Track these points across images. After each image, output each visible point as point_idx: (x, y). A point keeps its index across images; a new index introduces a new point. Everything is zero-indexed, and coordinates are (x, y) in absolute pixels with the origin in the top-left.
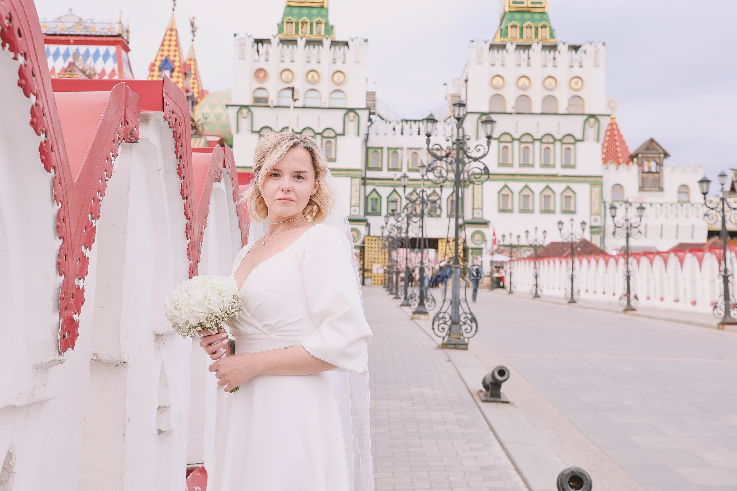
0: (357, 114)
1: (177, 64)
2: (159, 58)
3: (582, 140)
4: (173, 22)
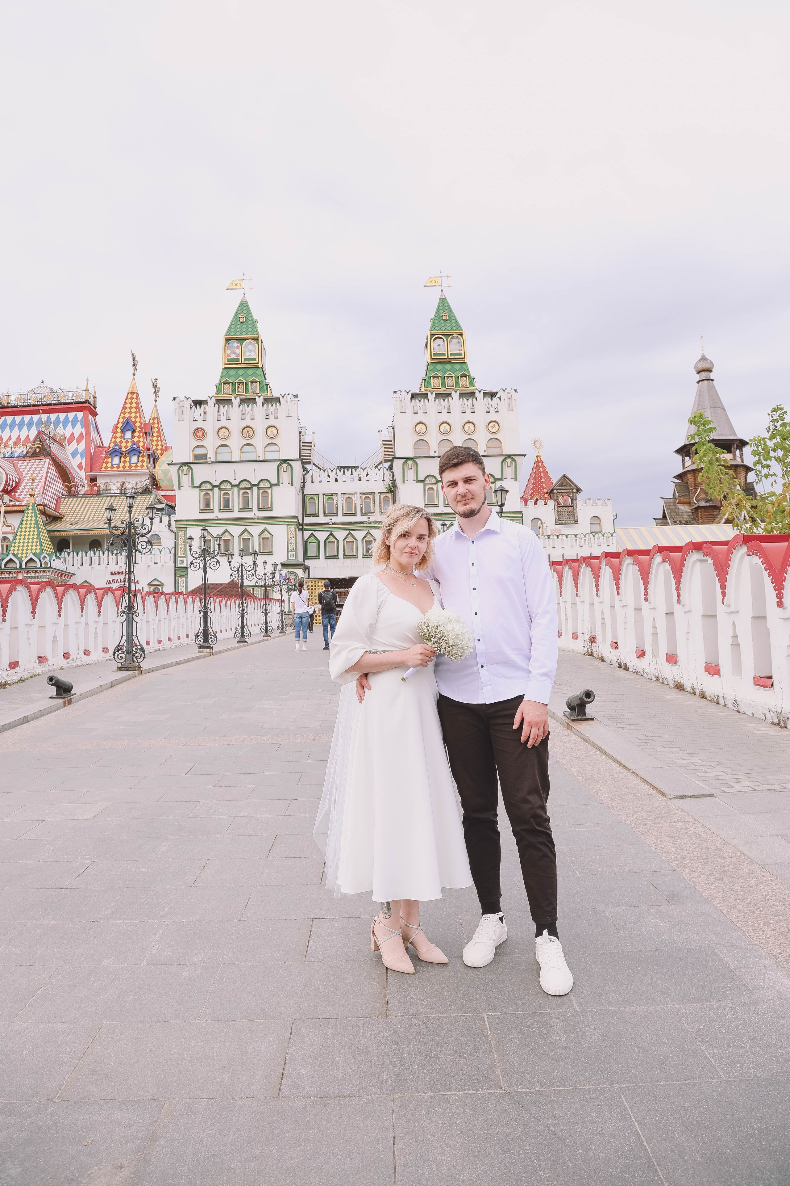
0: (290, 465)
1: (138, 424)
2: (121, 420)
3: (501, 480)
4: (134, 386)
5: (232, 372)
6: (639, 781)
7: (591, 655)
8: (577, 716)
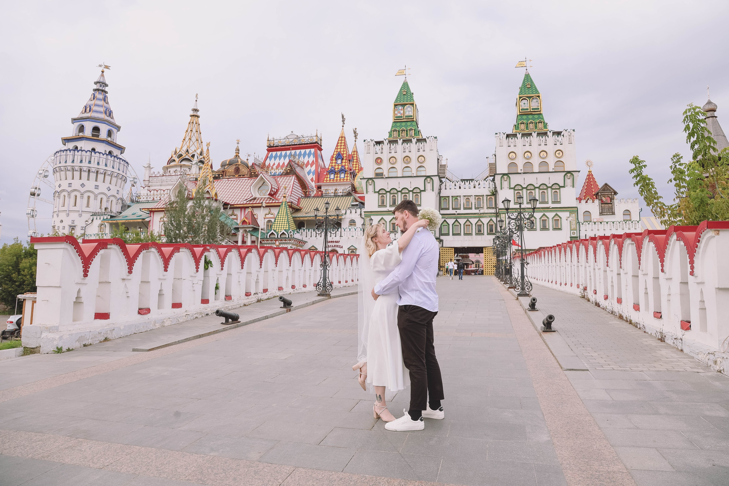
0: (432, 179)
1: (345, 155)
2: (335, 153)
3: (564, 187)
4: (343, 133)
5: (398, 124)
6: (556, 361)
7: (583, 297)
8: (546, 329)
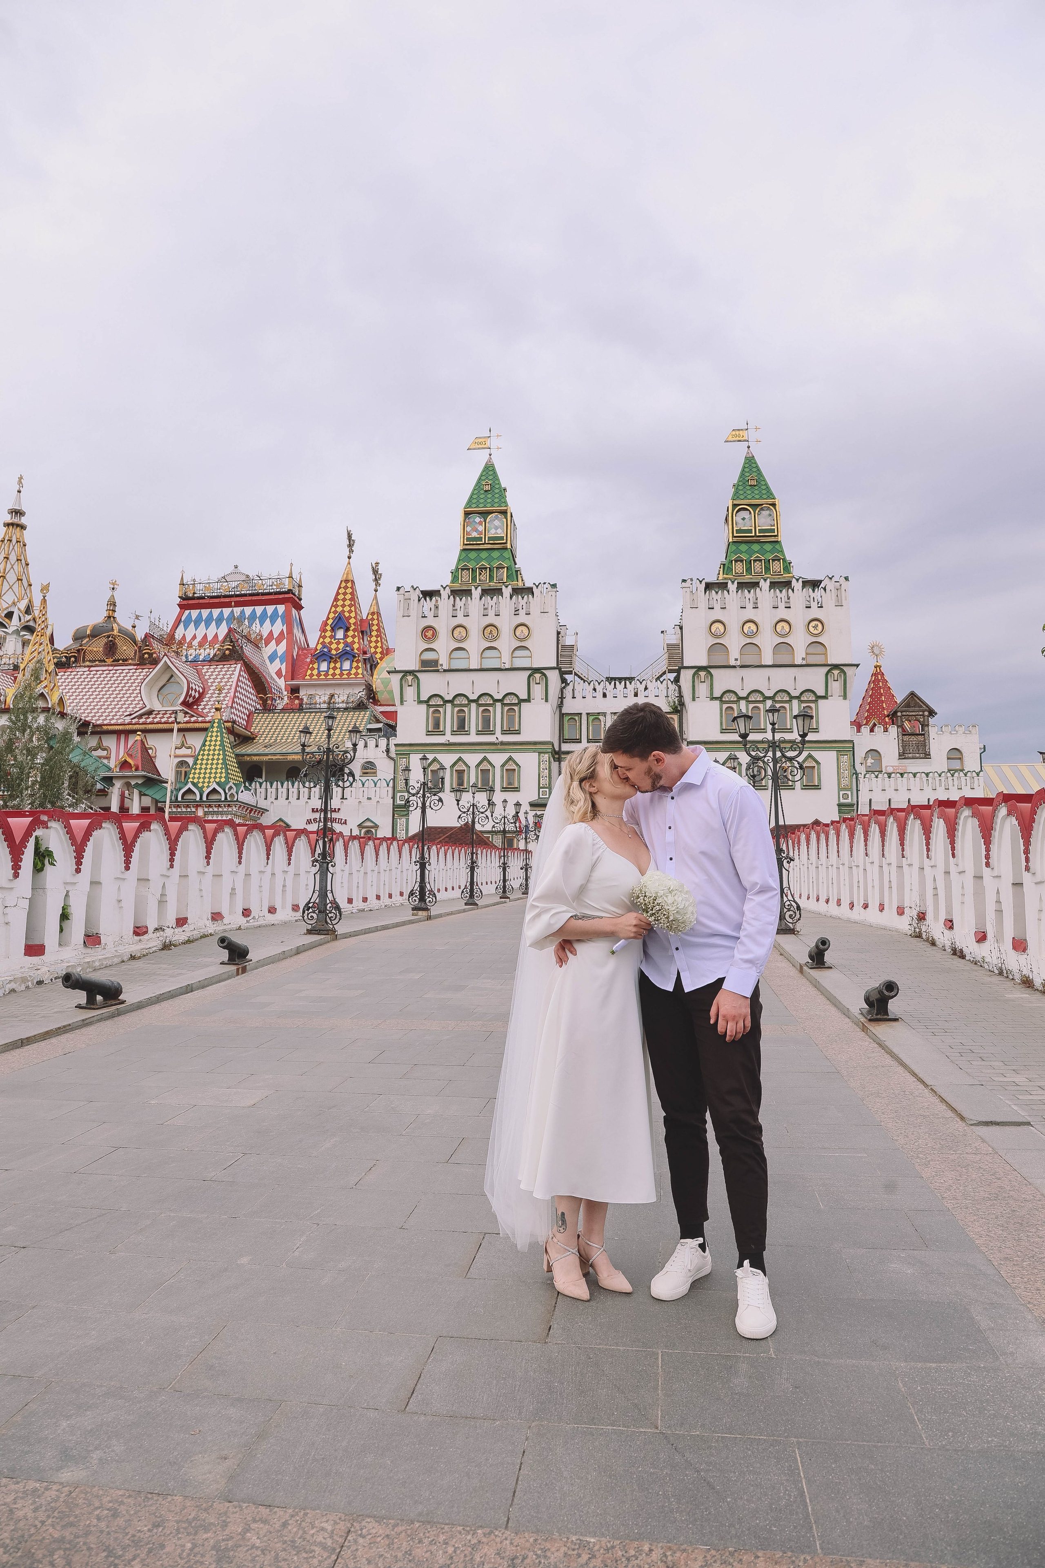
0: (545, 675)
1: (352, 621)
2: (331, 615)
3: (825, 697)
4: (349, 571)
5: (473, 555)
6: (937, 1100)
7: (919, 936)
8: (876, 1015)
